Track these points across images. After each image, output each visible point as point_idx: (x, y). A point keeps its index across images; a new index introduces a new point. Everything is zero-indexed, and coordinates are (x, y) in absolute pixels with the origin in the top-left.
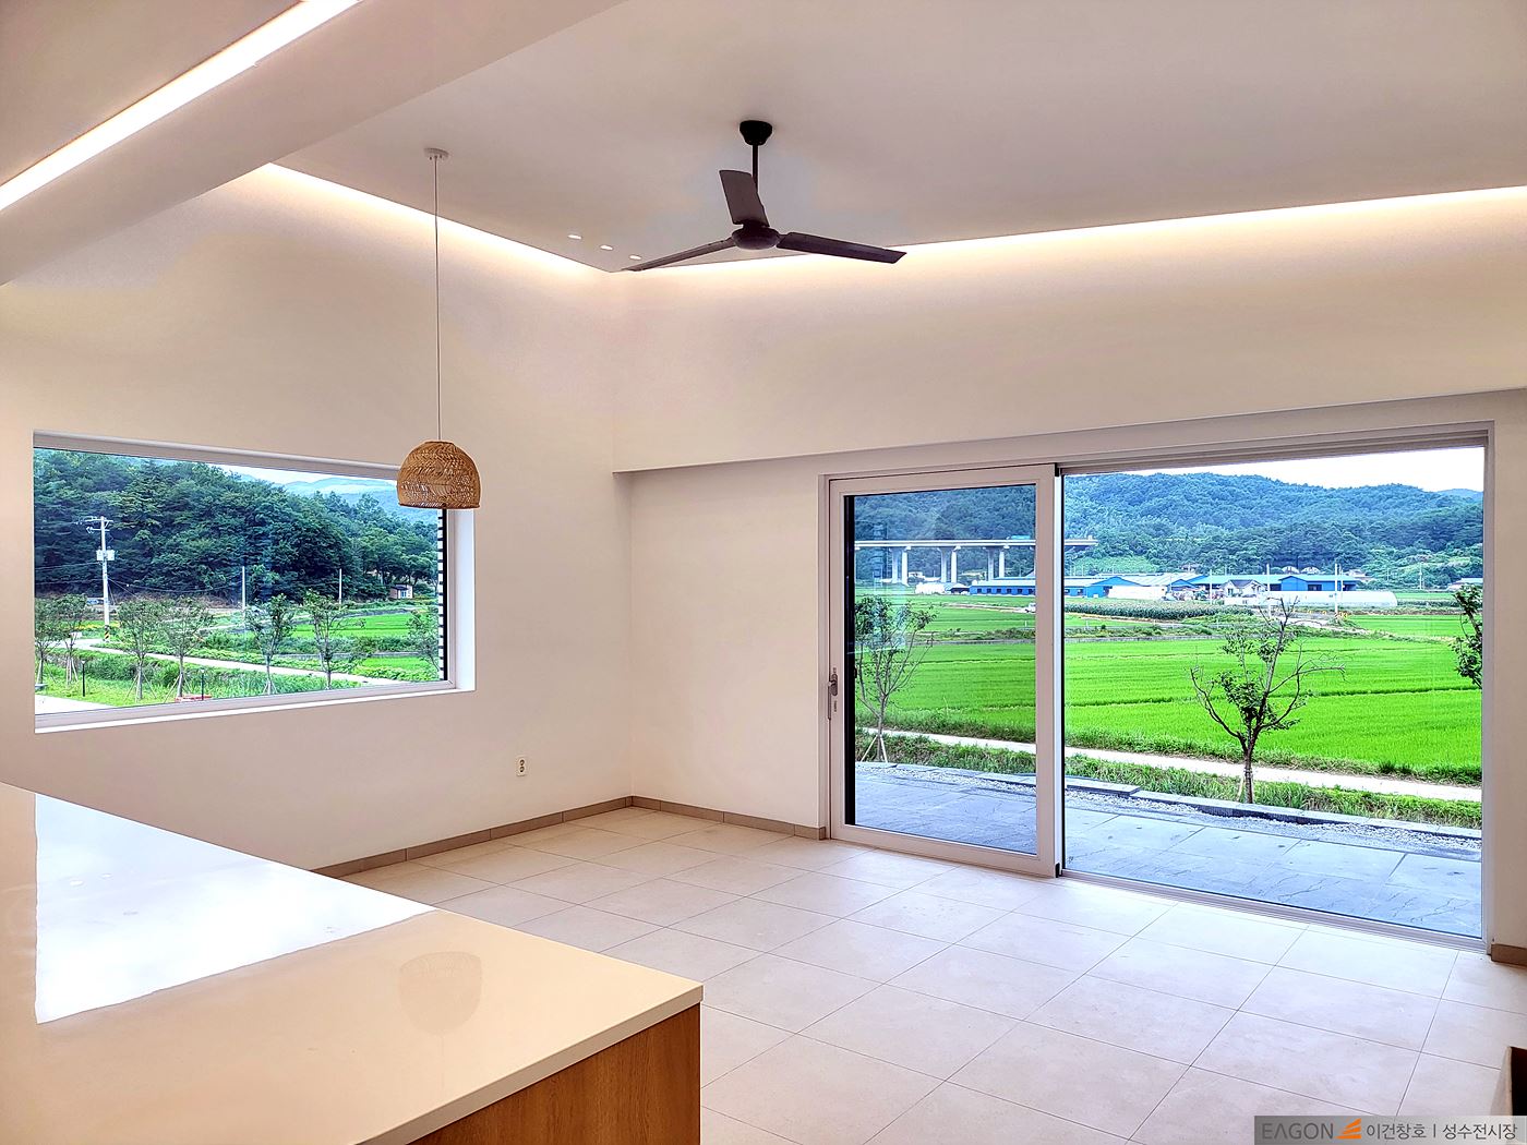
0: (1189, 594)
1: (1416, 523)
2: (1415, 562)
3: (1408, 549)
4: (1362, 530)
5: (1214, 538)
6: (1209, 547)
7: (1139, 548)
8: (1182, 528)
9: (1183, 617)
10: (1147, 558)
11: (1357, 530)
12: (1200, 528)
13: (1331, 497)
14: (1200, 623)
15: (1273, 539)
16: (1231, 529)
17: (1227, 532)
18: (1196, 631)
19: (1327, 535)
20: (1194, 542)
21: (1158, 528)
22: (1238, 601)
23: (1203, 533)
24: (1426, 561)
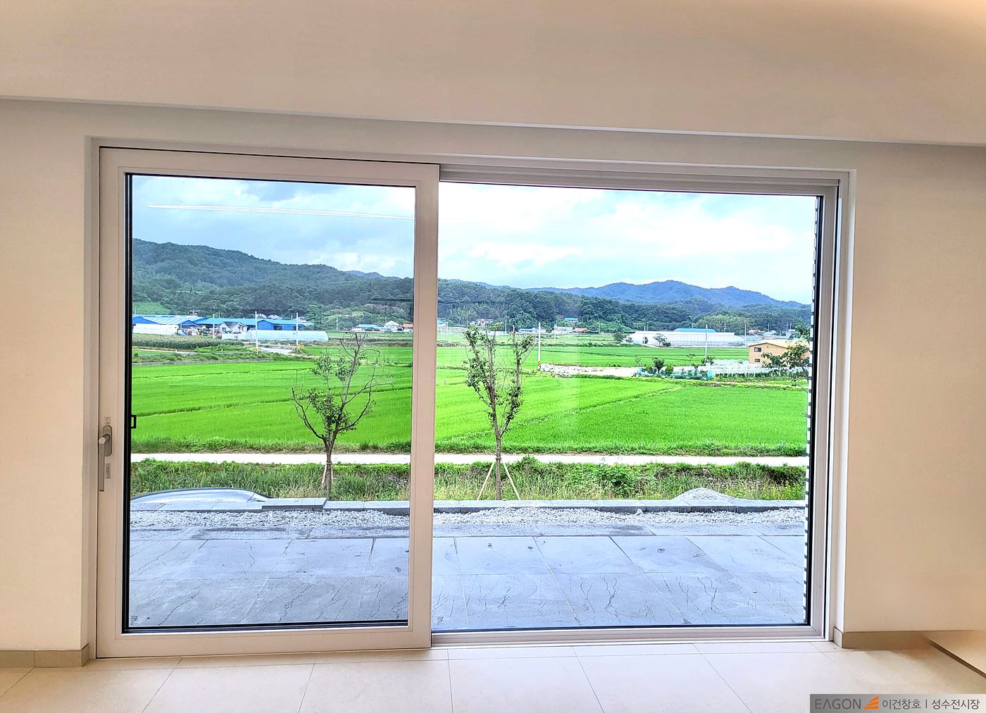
0: (194, 331)
1: (334, 290)
2: (334, 314)
3: (330, 306)
4: (304, 292)
5: (211, 292)
6: (206, 298)
7: (155, 296)
8: (187, 283)
9: (195, 347)
10: (162, 304)
11: (300, 292)
12: (200, 284)
13: (285, 269)
14: (208, 351)
15: (250, 295)
16: (221, 286)
17: (218, 289)
18: (207, 357)
19: (284, 294)
20: (196, 294)
21: (170, 282)
22: (232, 336)
23: (202, 288)
24: (340, 313)
